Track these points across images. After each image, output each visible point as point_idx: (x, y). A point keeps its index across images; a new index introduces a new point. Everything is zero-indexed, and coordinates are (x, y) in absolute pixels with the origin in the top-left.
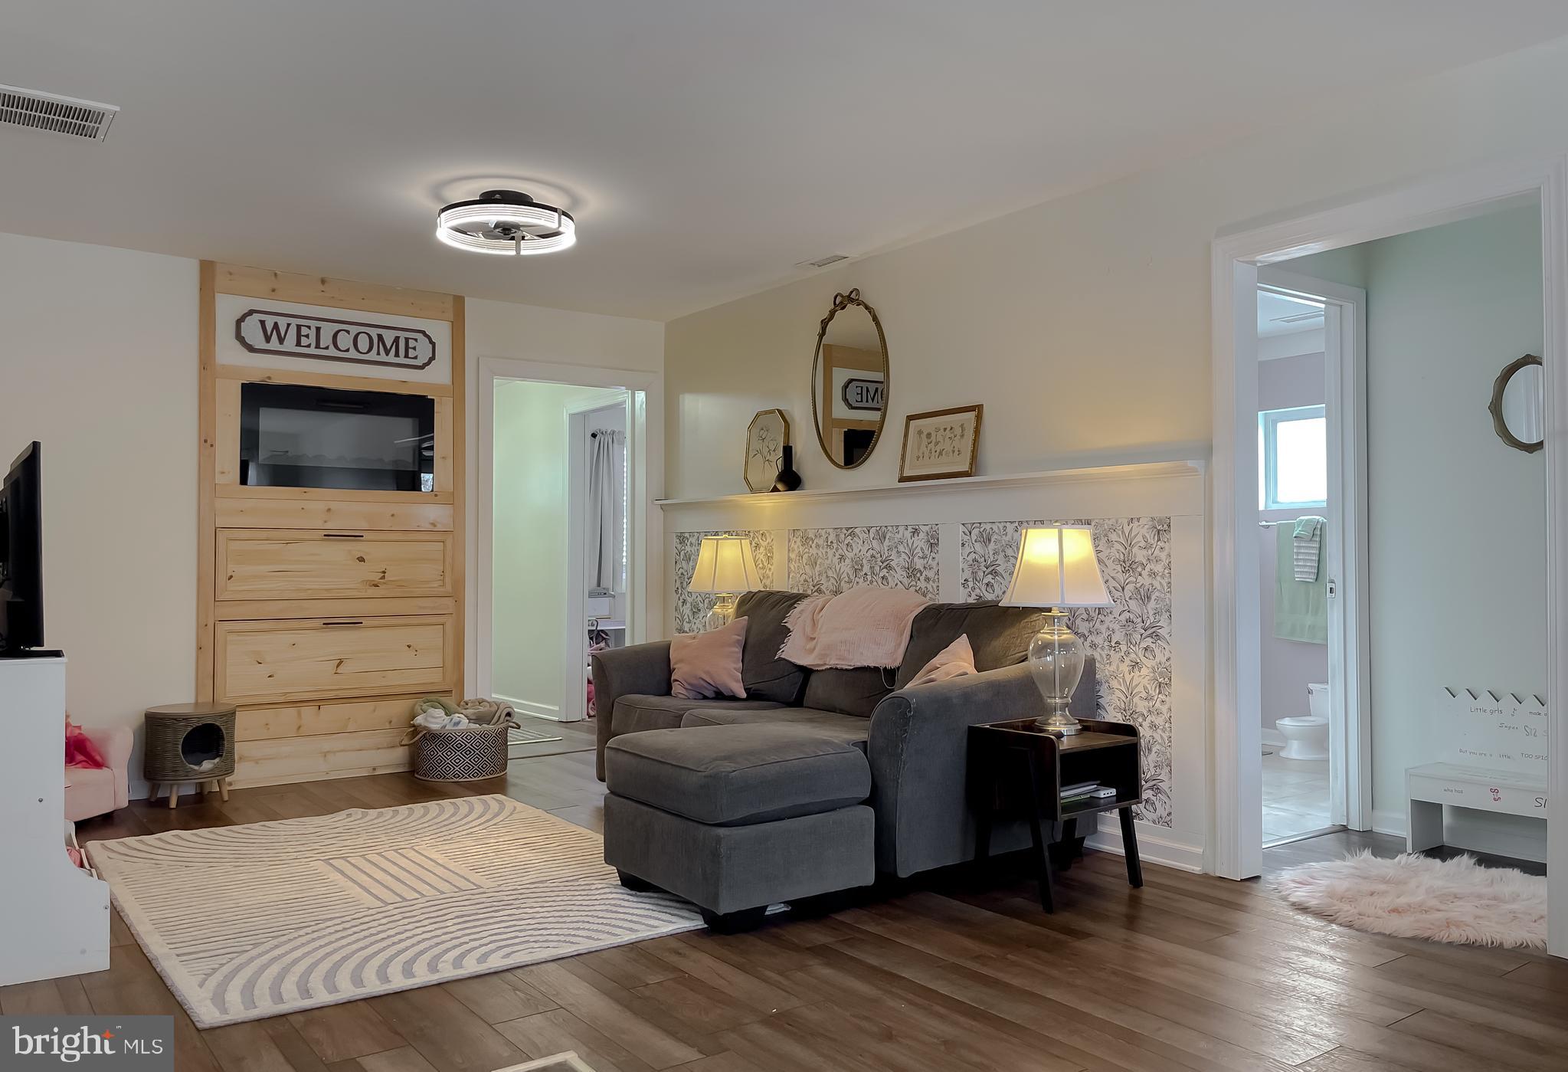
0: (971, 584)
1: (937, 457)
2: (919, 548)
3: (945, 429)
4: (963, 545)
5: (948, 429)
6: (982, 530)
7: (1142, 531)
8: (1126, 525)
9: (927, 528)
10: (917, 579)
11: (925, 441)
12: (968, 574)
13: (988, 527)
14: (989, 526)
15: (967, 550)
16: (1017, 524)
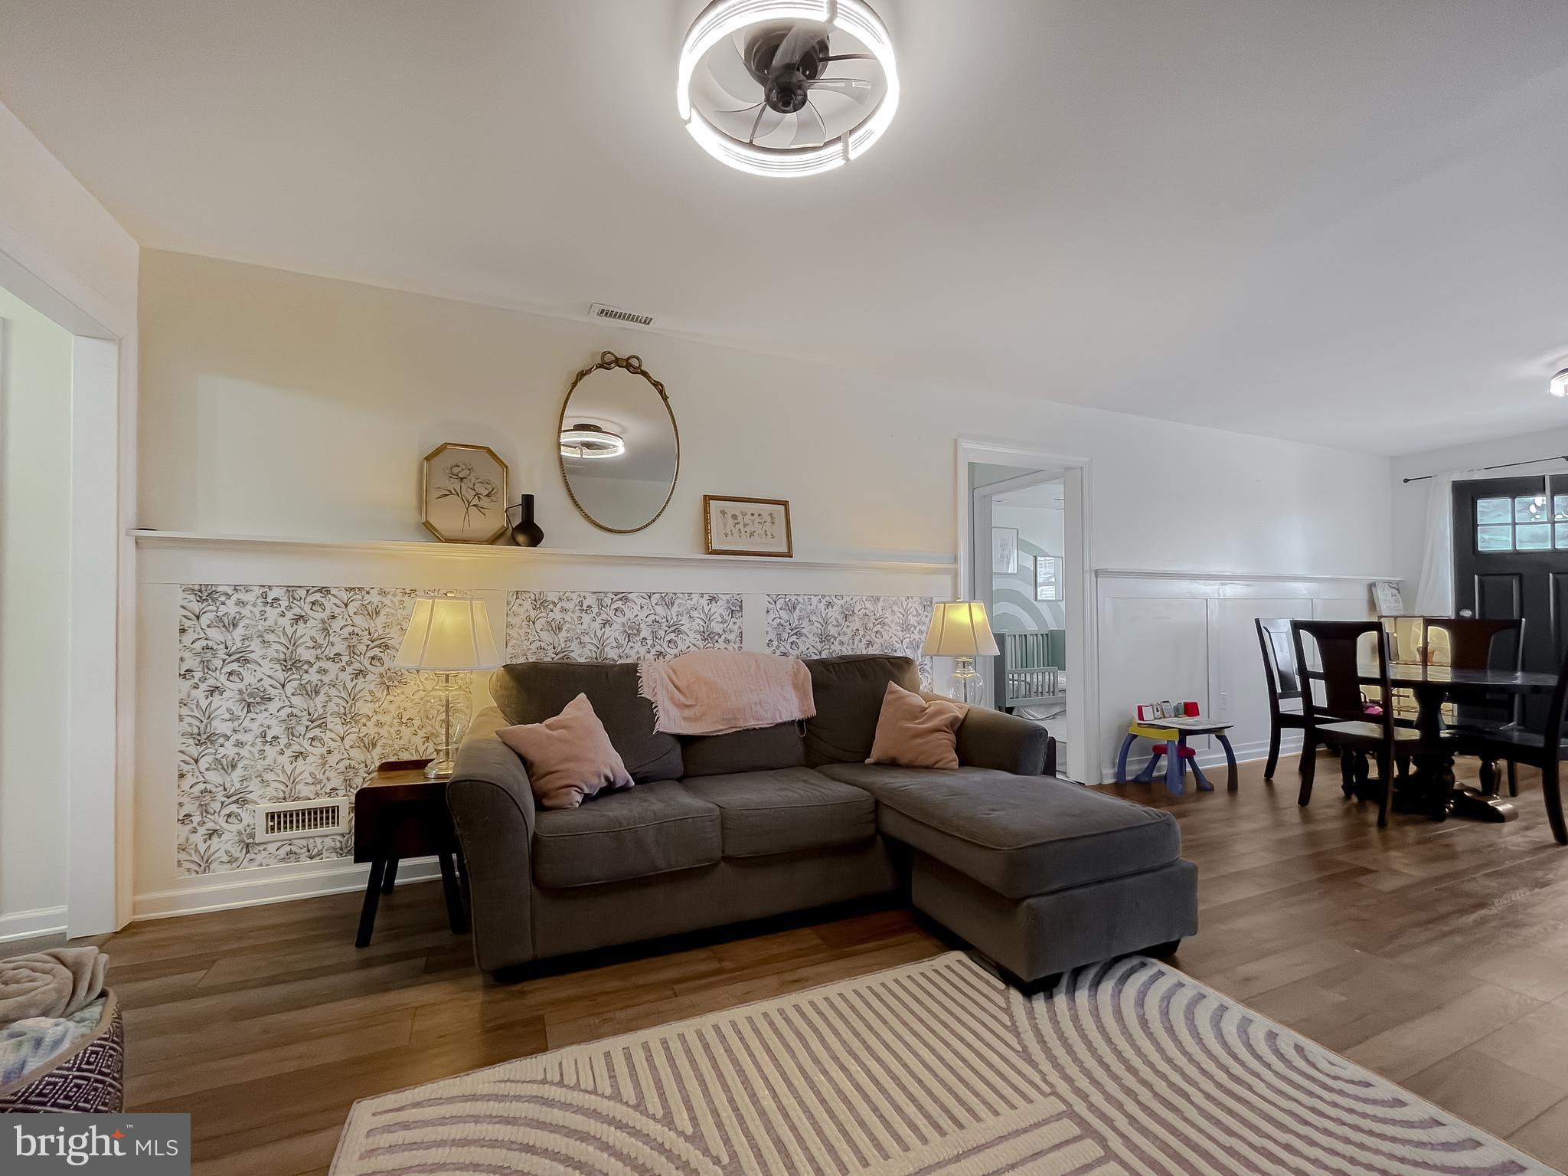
0: (775, 643)
1: (748, 536)
2: (718, 613)
3: (753, 515)
4: (768, 612)
5: (756, 515)
6: (787, 600)
7: (914, 605)
8: (904, 601)
9: (727, 597)
10: (714, 641)
11: (731, 521)
12: (772, 635)
13: (793, 598)
14: (796, 597)
15: (772, 615)
16: (820, 597)
